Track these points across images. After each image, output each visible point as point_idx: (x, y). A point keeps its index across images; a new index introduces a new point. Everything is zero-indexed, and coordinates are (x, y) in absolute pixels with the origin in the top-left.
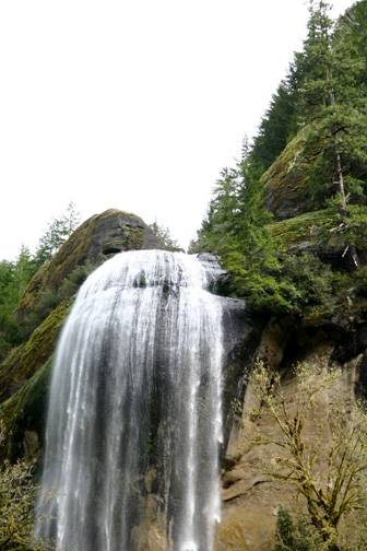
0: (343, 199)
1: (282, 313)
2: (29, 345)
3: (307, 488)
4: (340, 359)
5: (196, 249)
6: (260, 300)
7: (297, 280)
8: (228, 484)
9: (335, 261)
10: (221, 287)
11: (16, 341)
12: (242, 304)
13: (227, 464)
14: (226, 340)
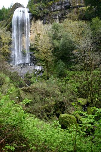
0: (41, 2)
1: (35, 15)
2: (10, 19)
3: (37, 33)
4: (41, 20)
5: (27, 7)
6: (33, 14)
7: (37, 11)
8: (31, 33)
9: (41, 9)
10: (29, 12)
11: (9, 18)
12: (31, 14)
13: (30, 31)
14: (30, 18)
